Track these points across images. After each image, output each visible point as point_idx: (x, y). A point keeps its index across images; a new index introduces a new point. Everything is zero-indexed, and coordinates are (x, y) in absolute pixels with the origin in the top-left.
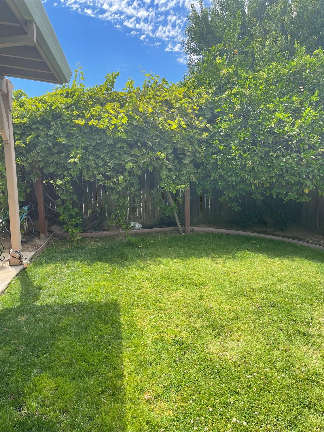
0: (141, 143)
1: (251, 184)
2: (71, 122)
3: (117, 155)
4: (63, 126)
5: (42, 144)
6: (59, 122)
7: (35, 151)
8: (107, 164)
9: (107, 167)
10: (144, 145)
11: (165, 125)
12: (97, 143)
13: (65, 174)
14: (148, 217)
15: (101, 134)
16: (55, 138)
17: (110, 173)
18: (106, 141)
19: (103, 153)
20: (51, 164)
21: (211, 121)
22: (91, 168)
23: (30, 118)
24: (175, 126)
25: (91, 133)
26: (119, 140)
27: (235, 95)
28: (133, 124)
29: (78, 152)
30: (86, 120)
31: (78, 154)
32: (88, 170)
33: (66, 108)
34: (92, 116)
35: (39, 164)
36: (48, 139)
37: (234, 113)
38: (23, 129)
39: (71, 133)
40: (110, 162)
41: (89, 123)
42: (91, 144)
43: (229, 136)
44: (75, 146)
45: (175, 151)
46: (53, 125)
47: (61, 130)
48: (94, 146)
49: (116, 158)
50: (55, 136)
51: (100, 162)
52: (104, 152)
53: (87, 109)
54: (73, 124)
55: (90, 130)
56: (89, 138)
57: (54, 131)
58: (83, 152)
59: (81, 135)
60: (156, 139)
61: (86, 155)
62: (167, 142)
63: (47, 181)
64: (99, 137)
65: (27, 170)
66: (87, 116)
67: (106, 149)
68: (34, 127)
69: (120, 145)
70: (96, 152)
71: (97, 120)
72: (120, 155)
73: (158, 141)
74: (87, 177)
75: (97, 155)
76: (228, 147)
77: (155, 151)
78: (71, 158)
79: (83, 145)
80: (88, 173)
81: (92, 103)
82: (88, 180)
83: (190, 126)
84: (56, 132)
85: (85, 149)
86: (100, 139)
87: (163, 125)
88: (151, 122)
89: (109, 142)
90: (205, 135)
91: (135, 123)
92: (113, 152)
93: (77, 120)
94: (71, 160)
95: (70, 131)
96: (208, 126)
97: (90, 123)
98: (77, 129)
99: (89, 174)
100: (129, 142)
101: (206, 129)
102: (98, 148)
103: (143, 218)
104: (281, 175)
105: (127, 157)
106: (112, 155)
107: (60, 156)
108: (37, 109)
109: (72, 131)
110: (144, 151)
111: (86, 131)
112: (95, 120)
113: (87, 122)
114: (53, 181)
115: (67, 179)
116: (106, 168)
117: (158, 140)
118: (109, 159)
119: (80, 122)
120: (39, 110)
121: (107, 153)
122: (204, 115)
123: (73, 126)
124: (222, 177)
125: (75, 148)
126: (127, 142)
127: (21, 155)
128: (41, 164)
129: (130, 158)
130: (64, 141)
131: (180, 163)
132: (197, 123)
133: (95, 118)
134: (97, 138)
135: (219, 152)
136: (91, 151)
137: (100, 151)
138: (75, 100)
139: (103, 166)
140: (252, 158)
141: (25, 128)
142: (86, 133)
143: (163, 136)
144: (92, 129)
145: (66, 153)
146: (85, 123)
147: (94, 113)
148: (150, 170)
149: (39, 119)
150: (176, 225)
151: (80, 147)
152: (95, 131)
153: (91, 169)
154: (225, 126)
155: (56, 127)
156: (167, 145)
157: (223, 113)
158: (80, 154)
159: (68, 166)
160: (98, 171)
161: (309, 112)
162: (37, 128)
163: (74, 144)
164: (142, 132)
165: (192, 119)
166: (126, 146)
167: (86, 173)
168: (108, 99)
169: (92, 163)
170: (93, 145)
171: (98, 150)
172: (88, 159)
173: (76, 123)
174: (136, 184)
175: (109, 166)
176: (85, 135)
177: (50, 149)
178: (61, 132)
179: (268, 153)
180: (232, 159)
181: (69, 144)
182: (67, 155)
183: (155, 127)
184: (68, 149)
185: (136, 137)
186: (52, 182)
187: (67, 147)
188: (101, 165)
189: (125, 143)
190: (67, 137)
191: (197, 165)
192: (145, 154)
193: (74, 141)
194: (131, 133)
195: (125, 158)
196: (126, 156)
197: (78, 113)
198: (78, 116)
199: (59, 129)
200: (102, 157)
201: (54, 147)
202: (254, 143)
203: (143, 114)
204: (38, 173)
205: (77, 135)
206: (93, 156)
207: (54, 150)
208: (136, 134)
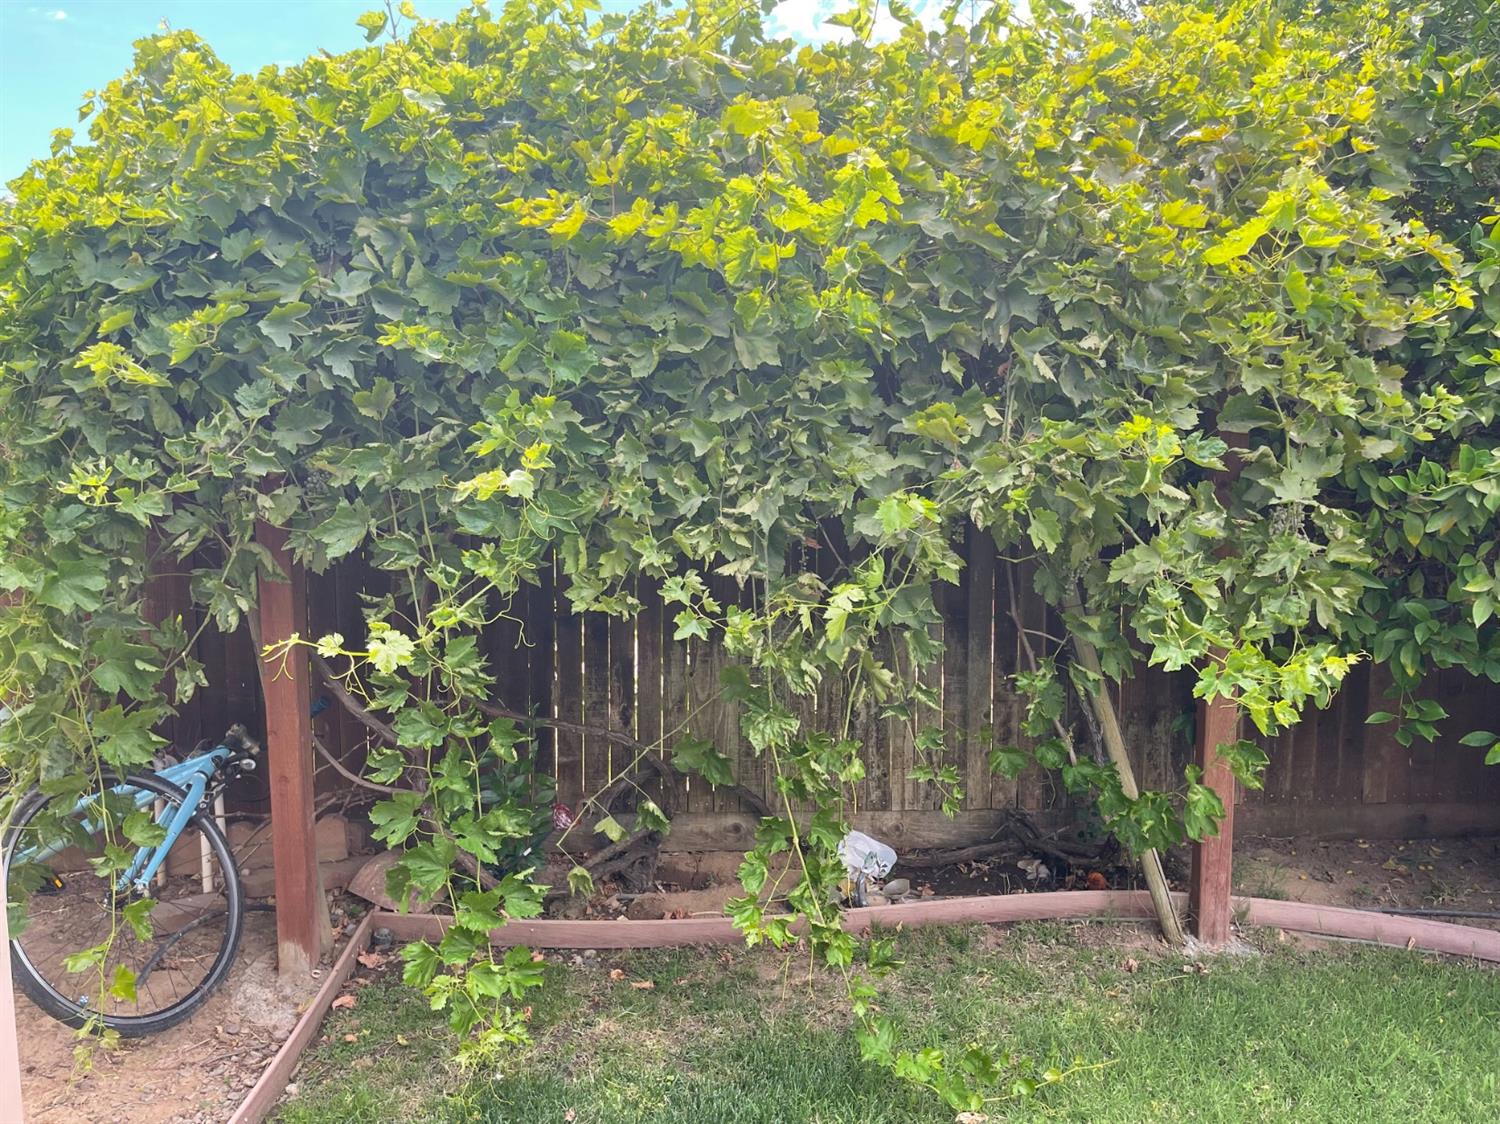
0: (966, 361)
2: (489, 214)
3: (803, 439)
4: (435, 246)
5: (277, 368)
6: (407, 219)
7: (231, 415)
8: (732, 502)
9: (734, 527)
11: (1151, 236)
12: (668, 363)
13: (436, 576)
14: (927, 797)
15: (699, 302)
16: (372, 326)
17: (747, 564)
18: (724, 343)
19: (709, 434)
20: (344, 503)
22: (616, 527)
23: (202, 189)
25: (623, 291)
28: (917, 230)
29: (533, 420)
30: (596, 204)
31: (529, 437)
32: (598, 544)
33: (463, 131)
34: (639, 177)
35: (264, 501)
36: (328, 335)
38: (159, 267)
39: (485, 295)
40: (749, 488)
41: (613, 223)
42: (626, 369)
44: (514, 384)
46: (367, 240)
47: (417, 270)
48: (641, 385)
49: (795, 462)
50: (379, 309)
51: (686, 491)
52: (716, 418)
53: (602, 132)
54: (501, 228)
55: (619, 274)
56: (611, 329)
57: (373, 281)
58: (570, 425)
59: (555, 306)
60: (1079, 334)
61: (587, 440)
63: (294, 639)
64: (684, 317)
65: (181, 540)
66: (603, 172)
67: (723, 404)
68: (233, 249)
69: (822, 375)
70: (657, 420)
71: (670, 209)
72: (817, 441)
73: (1103, 345)
74: (588, 593)
75: (659, 441)
78: (479, 465)
79: (564, 373)
80: (593, 566)
81: (632, 97)
82: (596, 607)
84: (384, 284)
85: (583, 399)
86: (685, 334)
88: (1050, 214)
89: (753, 353)
91: (931, 222)
92: (778, 421)
93: (532, 203)
94: (485, 484)
95: (478, 278)
97: (622, 225)
98: (528, 264)
99: (605, 573)
100: (887, 355)
102: (670, 393)
103: (896, 807)
105: (863, 454)
107: (408, 448)
108: (262, 130)
109: (495, 279)
110: (990, 411)
111: (589, 281)
112: (660, 201)
113: (598, 218)
114: (339, 639)
115: (448, 614)
116: (727, 532)
117: (1103, 336)
118: (747, 471)
119: (547, 215)
120: (271, 133)
121: (730, 430)
123: (500, 246)
125: (513, 398)
126: (869, 352)
127: (140, 440)
128: (272, 508)
129: (884, 464)
130: (434, 345)
133: (655, 187)
134: (671, 325)
136: (624, 417)
137: (688, 415)
138: (525, 79)
139: (706, 514)
141: (174, 255)
142: (593, 293)
143: (1134, 309)
144: (631, 267)
145: (447, 428)
146: (588, 227)
147: (652, 154)
148: (1037, 544)
149: (274, 198)
150: (1137, 879)
151: (549, 384)
152: (654, 278)
153: (614, 535)
155: (387, 250)
156: (1175, 374)
158: (548, 433)
159: (460, 518)
160: (667, 545)
162: (258, 261)
163: (502, 366)
164: (978, 284)
166: (862, 376)
167: (583, 561)
168: (739, 74)
169: (626, 498)
170: (641, 370)
171: (674, 408)
172: (602, 471)
173: (525, 222)
174: (917, 635)
175: (742, 519)
176: (583, 303)
177: (337, 400)
178: (418, 285)
181: (470, 364)
182: (452, 444)
184: (461, 399)
185: (937, 316)
186: (330, 645)
187: (453, 387)
188: (690, 506)
189: (855, 357)
190: (458, 318)
193: (505, 349)
194: (903, 291)
195: (852, 459)
196: (860, 447)
197: (536, 153)
198: (541, 177)
199: (408, 264)
200: (699, 453)
201: (367, 385)
204: (258, 567)
205: (530, 304)
206: (638, 451)
207: (367, 404)
208: (934, 296)
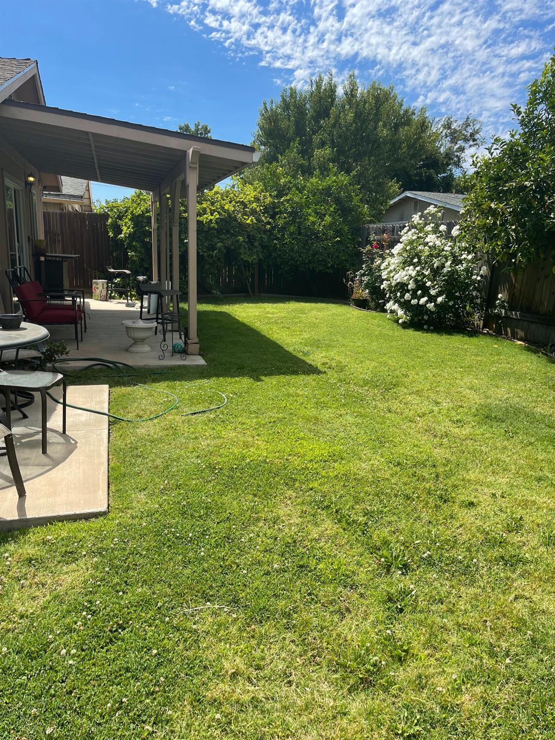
0: (226, 231)
1: (297, 261)
10: (228, 231)
21: (273, 217)
24: (248, 222)
26: (213, 228)
27: (289, 200)
28: (221, 218)
37: (287, 213)
43: (283, 228)
45: (249, 237)
60: (236, 228)
62: (243, 231)
69: (212, 232)
76: (283, 235)
77: (236, 236)
83: (259, 220)
87: (241, 220)
88: (233, 217)
90: (268, 227)
91: (223, 217)
96: (270, 220)
100: (218, 230)
101: (269, 223)
104: (314, 255)
106: (206, 238)
110: (228, 236)
117: (238, 229)
122: (268, 212)
124: (279, 256)
129: (218, 240)
131: (252, 245)
132: (263, 218)
135: (277, 239)
140: (297, 244)
143: (241, 227)
148: (232, 249)
150: (248, 292)
154: (281, 222)
156: (244, 233)
157: (281, 212)
161: (328, 219)
164: (227, 224)
165: (260, 215)
166: (216, 232)
179: (307, 241)
180: (286, 244)
183: (236, 220)
185: (223, 226)
189: (215, 230)
191: (263, 247)
192: (228, 238)
194: (220, 224)
195: (215, 240)
202: (300, 234)
203: (227, 211)
